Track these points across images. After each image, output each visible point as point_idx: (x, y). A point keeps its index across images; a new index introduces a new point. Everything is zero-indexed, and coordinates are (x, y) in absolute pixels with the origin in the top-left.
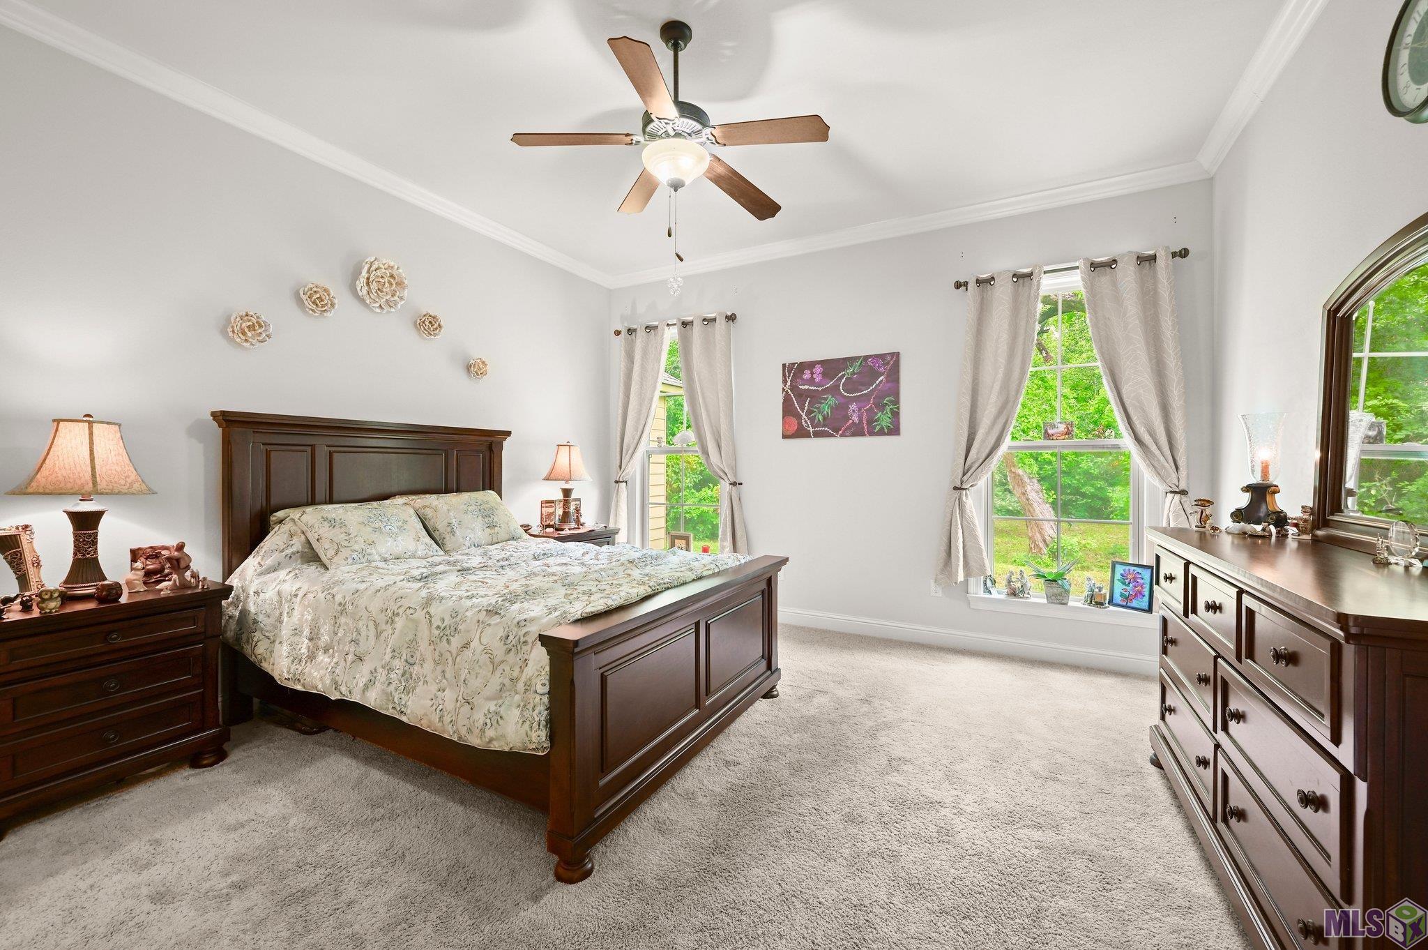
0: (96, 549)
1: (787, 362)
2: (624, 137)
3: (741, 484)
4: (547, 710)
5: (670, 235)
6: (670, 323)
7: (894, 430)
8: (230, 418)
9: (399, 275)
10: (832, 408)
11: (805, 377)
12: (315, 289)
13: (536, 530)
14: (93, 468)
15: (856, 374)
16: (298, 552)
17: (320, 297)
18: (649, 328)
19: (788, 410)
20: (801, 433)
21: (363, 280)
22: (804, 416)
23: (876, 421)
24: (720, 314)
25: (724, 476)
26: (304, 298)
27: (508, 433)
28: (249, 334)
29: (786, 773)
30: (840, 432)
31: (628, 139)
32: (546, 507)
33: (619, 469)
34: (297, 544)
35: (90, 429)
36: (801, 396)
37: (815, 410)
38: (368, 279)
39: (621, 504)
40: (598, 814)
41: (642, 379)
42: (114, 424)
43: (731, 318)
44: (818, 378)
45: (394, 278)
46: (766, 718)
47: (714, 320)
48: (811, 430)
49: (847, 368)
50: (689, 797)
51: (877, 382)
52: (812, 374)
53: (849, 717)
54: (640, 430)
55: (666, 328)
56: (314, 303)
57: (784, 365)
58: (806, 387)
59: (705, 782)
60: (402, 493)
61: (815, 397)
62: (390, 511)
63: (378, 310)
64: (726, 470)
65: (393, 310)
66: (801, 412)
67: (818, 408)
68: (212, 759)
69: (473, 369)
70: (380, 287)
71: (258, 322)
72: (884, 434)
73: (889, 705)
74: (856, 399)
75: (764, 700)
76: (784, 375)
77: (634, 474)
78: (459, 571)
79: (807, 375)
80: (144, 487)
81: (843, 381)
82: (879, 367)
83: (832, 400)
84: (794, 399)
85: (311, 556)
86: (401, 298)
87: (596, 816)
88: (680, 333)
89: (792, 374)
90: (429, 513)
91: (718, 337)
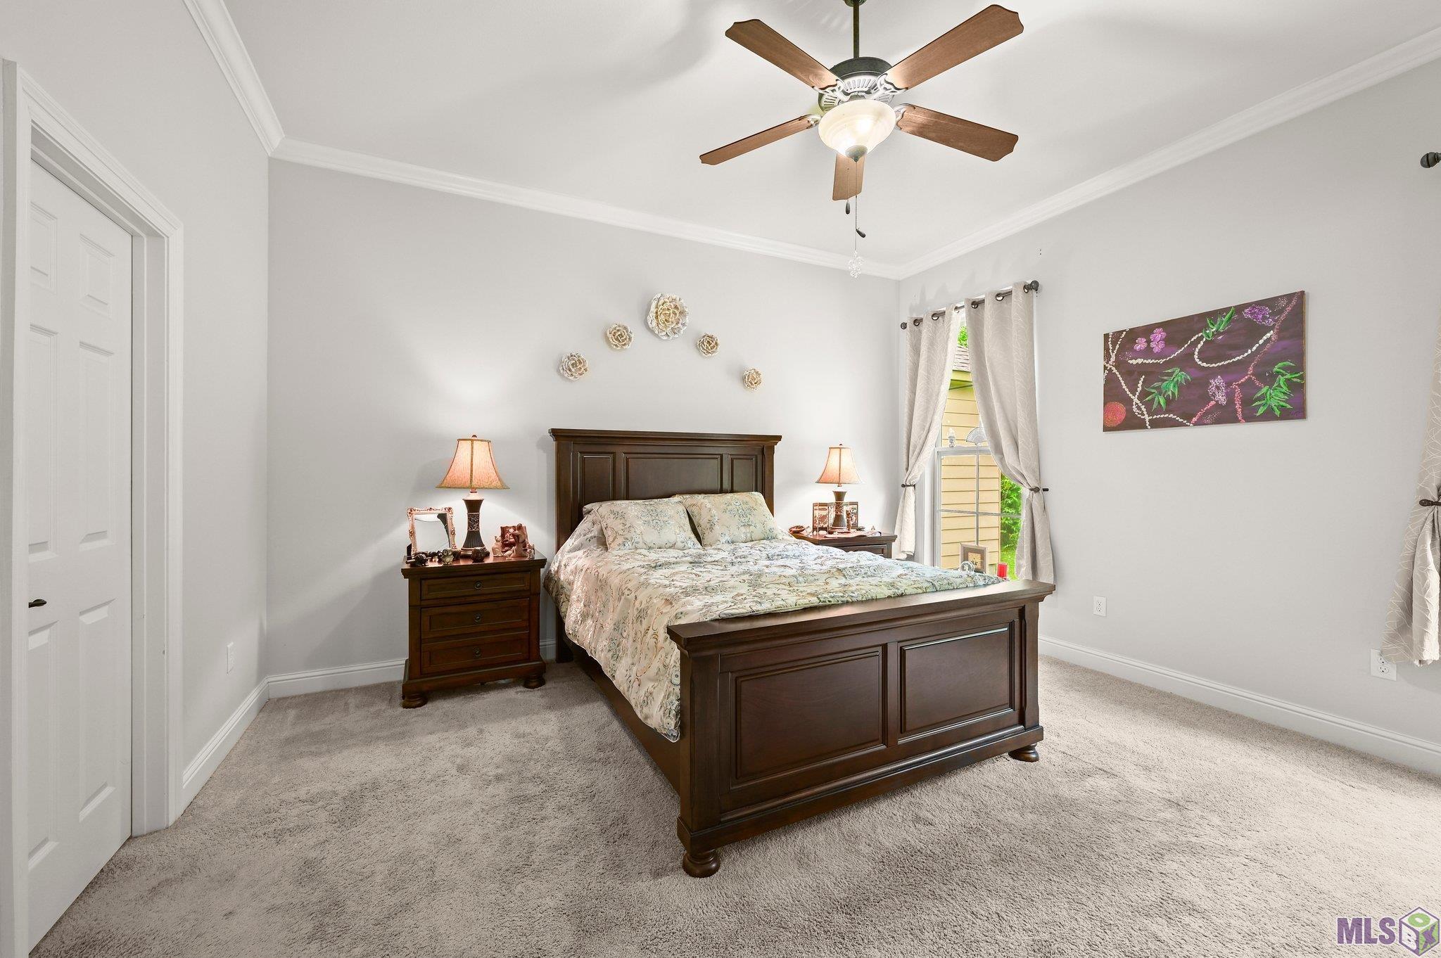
0: (478, 525)
1: (1110, 330)
2: (797, 122)
3: (1047, 490)
4: (678, 700)
5: (848, 212)
6: (959, 305)
7: (1296, 410)
8: (559, 434)
9: (681, 305)
10: (1180, 387)
11: (1137, 347)
12: (618, 328)
13: (808, 532)
14: (472, 471)
15: (1221, 334)
16: (595, 537)
17: (621, 334)
18: (937, 315)
19: (1112, 393)
20: (1132, 423)
21: (652, 315)
22: (1136, 400)
23: (1259, 399)
24: (1016, 285)
25: (1022, 481)
26: (610, 336)
27: (779, 438)
28: (573, 370)
29: (987, 857)
30: (1195, 419)
31: (804, 122)
32: (820, 509)
33: (905, 471)
34: (595, 532)
35: (472, 444)
36: (1131, 374)
37: (1153, 391)
38: (657, 313)
39: (907, 509)
40: (726, 818)
41: (928, 372)
42: (485, 441)
43: (1033, 287)
44: (1157, 347)
45: (678, 308)
46: (1002, 783)
47: (1009, 293)
48: (1147, 418)
49: (1207, 327)
50: (851, 839)
51: (1261, 342)
52: (1149, 342)
53: (1132, 818)
54: (926, 429)
55: (955, 313)
56: (617, 339)
57: (1106, 336)
58: (1140, 361)
59: (879, 830)
60: (681, 493)
61: (1153, 374)
62: (661, 508)
63: (665, 338)
64: (1025, 473)
65: (676, 336)
66: (1131, 395)
67: (1158, 388)
68: (535, 684)
69: (749, 380)
70: (667, 318)
71: (579, 360)
72: (1274, 418)
73: (1216, 820)
74: (1223, 371)
75: (1012, 760)
76: (1106, 349)
77: (923, 476)
78: (691, 563)
79: (1141, 344)
80: (499, 484)
81: (1199, 346)
82: (1264, 318)
83: (1180, 375)
84: (1120, 379)
85: (602, 542)
86: (684, 325)
87: (722, 820)
88: (969, 315)
89: (1118, 346)
90: (694, 510)
91: (1014, 313)
